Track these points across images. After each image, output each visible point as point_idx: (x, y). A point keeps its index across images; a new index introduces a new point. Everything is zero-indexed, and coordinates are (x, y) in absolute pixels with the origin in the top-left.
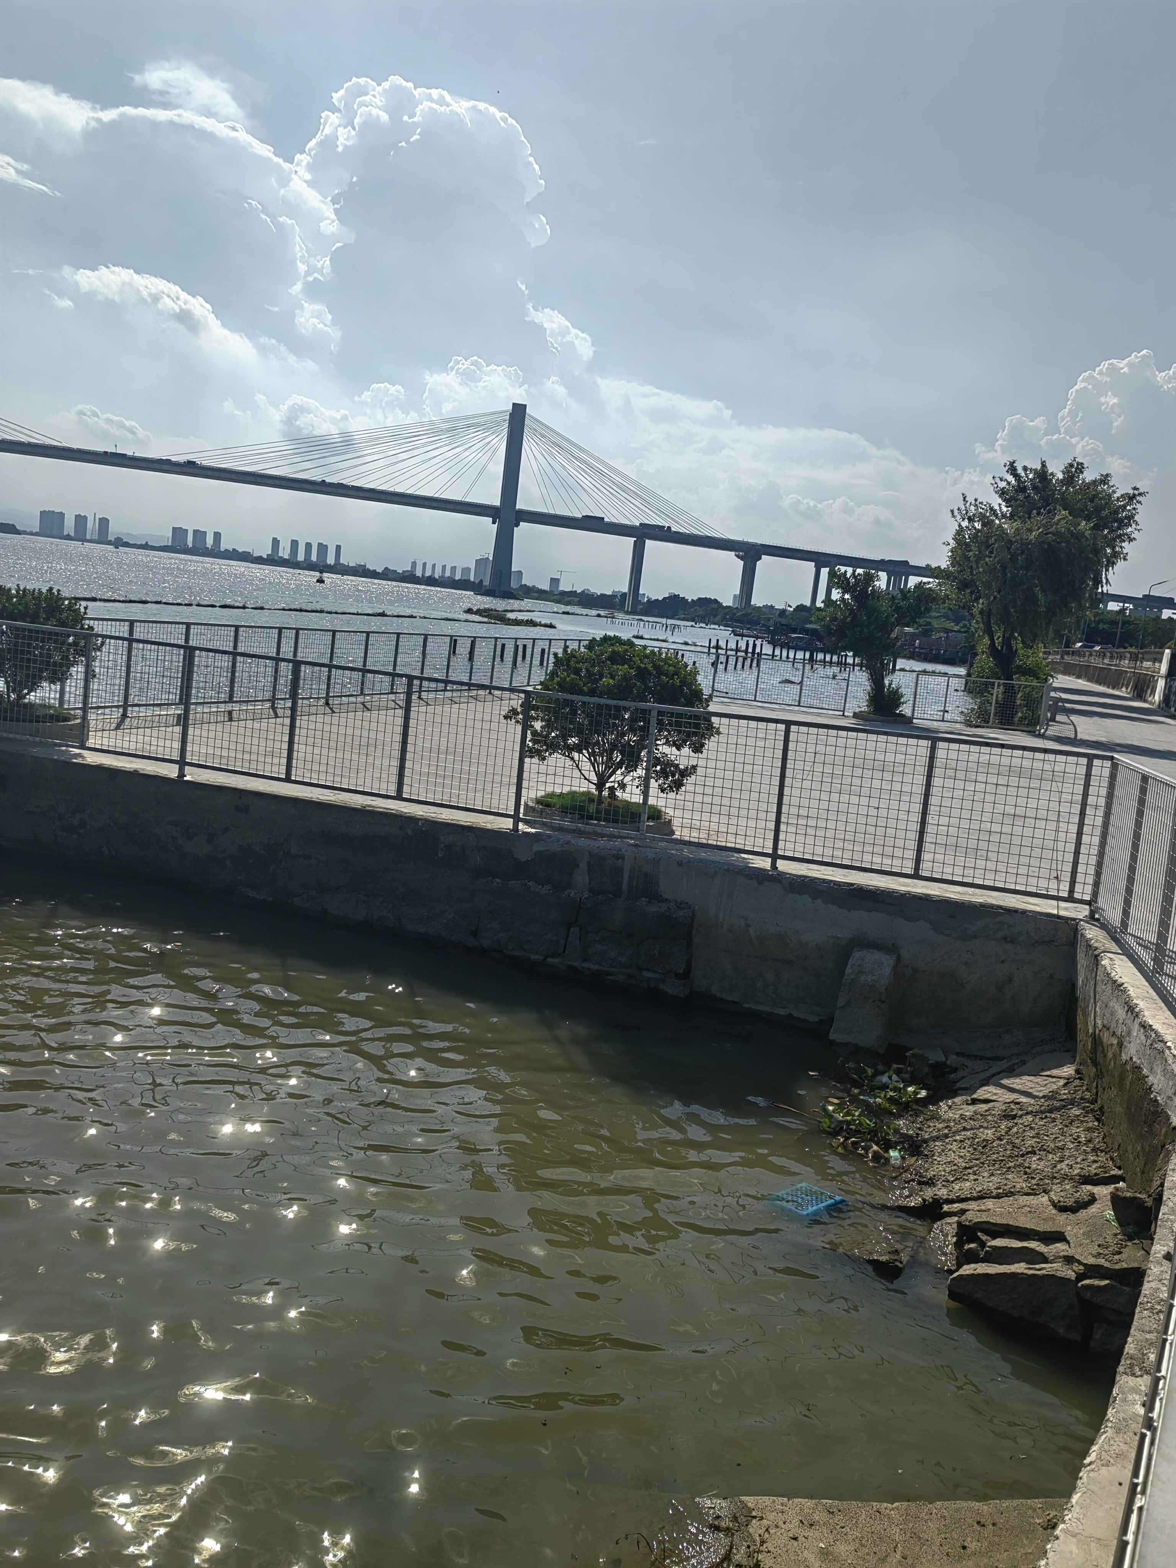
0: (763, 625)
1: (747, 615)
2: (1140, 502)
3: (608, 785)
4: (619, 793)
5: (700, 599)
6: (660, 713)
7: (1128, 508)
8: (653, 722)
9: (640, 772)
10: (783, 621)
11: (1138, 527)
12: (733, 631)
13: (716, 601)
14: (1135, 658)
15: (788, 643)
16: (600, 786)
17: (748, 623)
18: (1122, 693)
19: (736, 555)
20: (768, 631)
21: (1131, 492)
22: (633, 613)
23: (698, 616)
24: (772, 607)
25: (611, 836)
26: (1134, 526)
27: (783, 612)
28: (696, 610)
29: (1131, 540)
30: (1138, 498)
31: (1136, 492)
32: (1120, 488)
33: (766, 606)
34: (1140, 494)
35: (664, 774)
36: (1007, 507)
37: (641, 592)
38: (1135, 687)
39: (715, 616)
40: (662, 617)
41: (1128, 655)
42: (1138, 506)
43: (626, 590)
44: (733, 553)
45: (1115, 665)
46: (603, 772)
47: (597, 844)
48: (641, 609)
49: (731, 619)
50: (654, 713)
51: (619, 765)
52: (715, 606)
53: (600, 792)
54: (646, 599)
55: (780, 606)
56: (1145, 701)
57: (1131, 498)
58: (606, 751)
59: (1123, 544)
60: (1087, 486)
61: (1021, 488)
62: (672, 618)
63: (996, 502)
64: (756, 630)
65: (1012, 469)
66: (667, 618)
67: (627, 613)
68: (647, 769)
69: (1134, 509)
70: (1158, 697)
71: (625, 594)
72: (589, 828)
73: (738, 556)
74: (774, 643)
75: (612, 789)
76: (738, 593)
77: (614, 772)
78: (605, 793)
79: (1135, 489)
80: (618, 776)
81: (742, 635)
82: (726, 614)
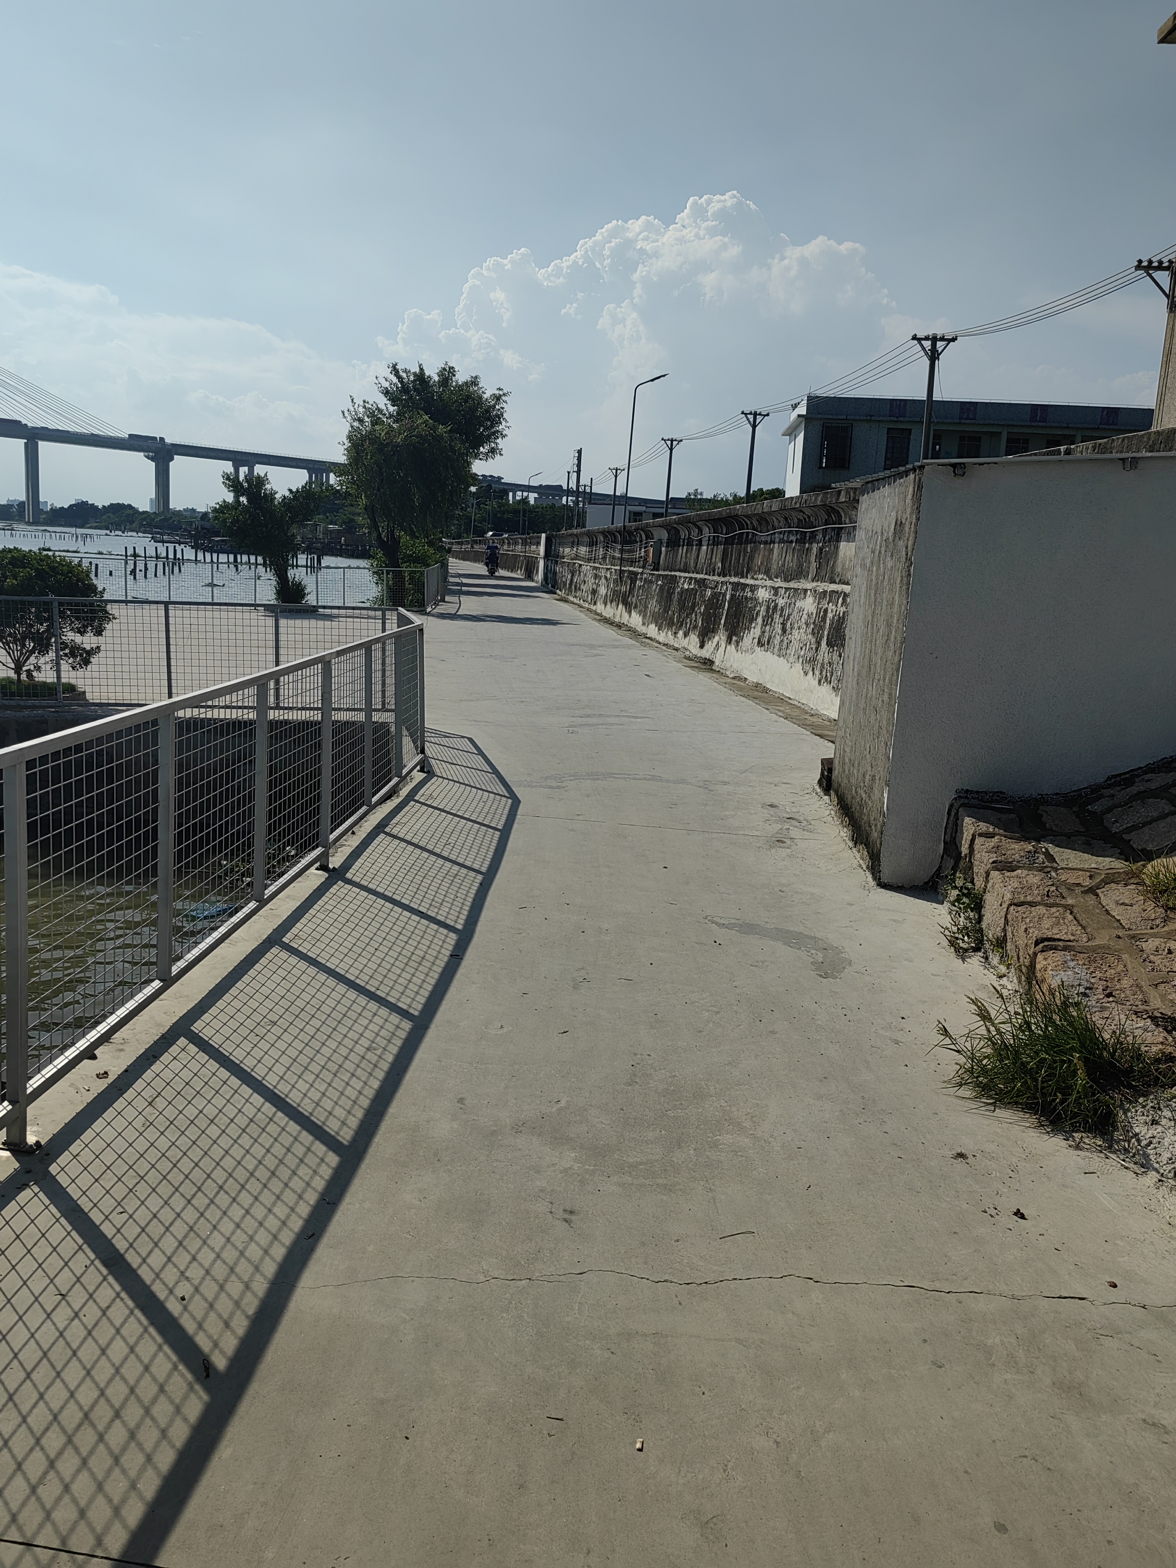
0: (185, 530)
1: (166, 520)
2: (506, 402)
3: (24, 668)
4: (35, 674)
5: (112, 504)
6: (61, 604)
7: (497, 407)
8: (56, 611)
9: (52, 655)
10: (206, 525)
11: (508, 425)
12: (152, 538)
13: (130, 506)
14: (525, 543)
15: (213, 547)
16: (18, 670)
17: (168, 529)
18: (518, 574)
19: (146, 456)
20: (191, 536)
21: (497, 392)
22: (35, 523)
23: (112, 524)
24: (193, 510)
25: (34, 707)
26: (504, 423)
27: (205, 515)
28: (109, 517)
29: (504, 436)
30: (503, 398)
31: (501, 393)
32: (488, 390)
33: (186, 510)
34: (504, 395)
35: (73, 654)
36: (394, 406)
37: (41, 499)
38: (526, 570)
39: (132, 522)
40: (71, 526)
41: (520, 541)
42: (504, 405)
43: (23, 497)
44: (142, 454)
45: (512, 551)
46: (19, 658)
47: (22, 714)
48: (44, 519)
49: (149, 525)
50: (56, 604)
51: (32, 652)
52: (130, 512)
53: (19, 674)
54: (49, 507)
55: (201, 509)
56: (533, 581)
57: (498, 398)
58: (19, 640)
59: (498, 441)
60: (460, 387)
61: (405, 389)
62: (82, 527)
63: (383, 402)
64: (177, 535)
65: (395, 370)
66: (76, 526)
67: (29, 523)
68: (57, 652)
69: (503, 408)
70: (540, 576)
71: (23, 503)
72: (13, 703)
73: (148, 457)
74: (196, 547)
75: (29, 672)
76: (154, 496)
77: (28, 658)
78: (24, 676)
79: (499, 389)
80: (32, 660)
81: (163, 542)
82: (144, 519)
